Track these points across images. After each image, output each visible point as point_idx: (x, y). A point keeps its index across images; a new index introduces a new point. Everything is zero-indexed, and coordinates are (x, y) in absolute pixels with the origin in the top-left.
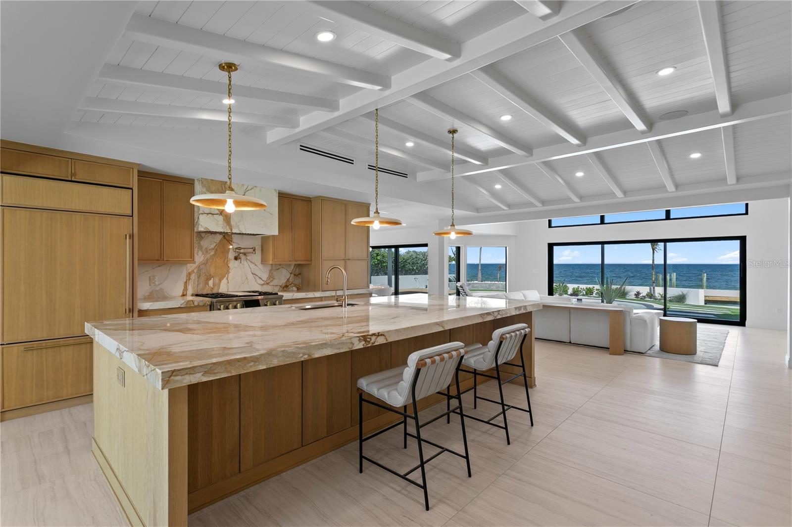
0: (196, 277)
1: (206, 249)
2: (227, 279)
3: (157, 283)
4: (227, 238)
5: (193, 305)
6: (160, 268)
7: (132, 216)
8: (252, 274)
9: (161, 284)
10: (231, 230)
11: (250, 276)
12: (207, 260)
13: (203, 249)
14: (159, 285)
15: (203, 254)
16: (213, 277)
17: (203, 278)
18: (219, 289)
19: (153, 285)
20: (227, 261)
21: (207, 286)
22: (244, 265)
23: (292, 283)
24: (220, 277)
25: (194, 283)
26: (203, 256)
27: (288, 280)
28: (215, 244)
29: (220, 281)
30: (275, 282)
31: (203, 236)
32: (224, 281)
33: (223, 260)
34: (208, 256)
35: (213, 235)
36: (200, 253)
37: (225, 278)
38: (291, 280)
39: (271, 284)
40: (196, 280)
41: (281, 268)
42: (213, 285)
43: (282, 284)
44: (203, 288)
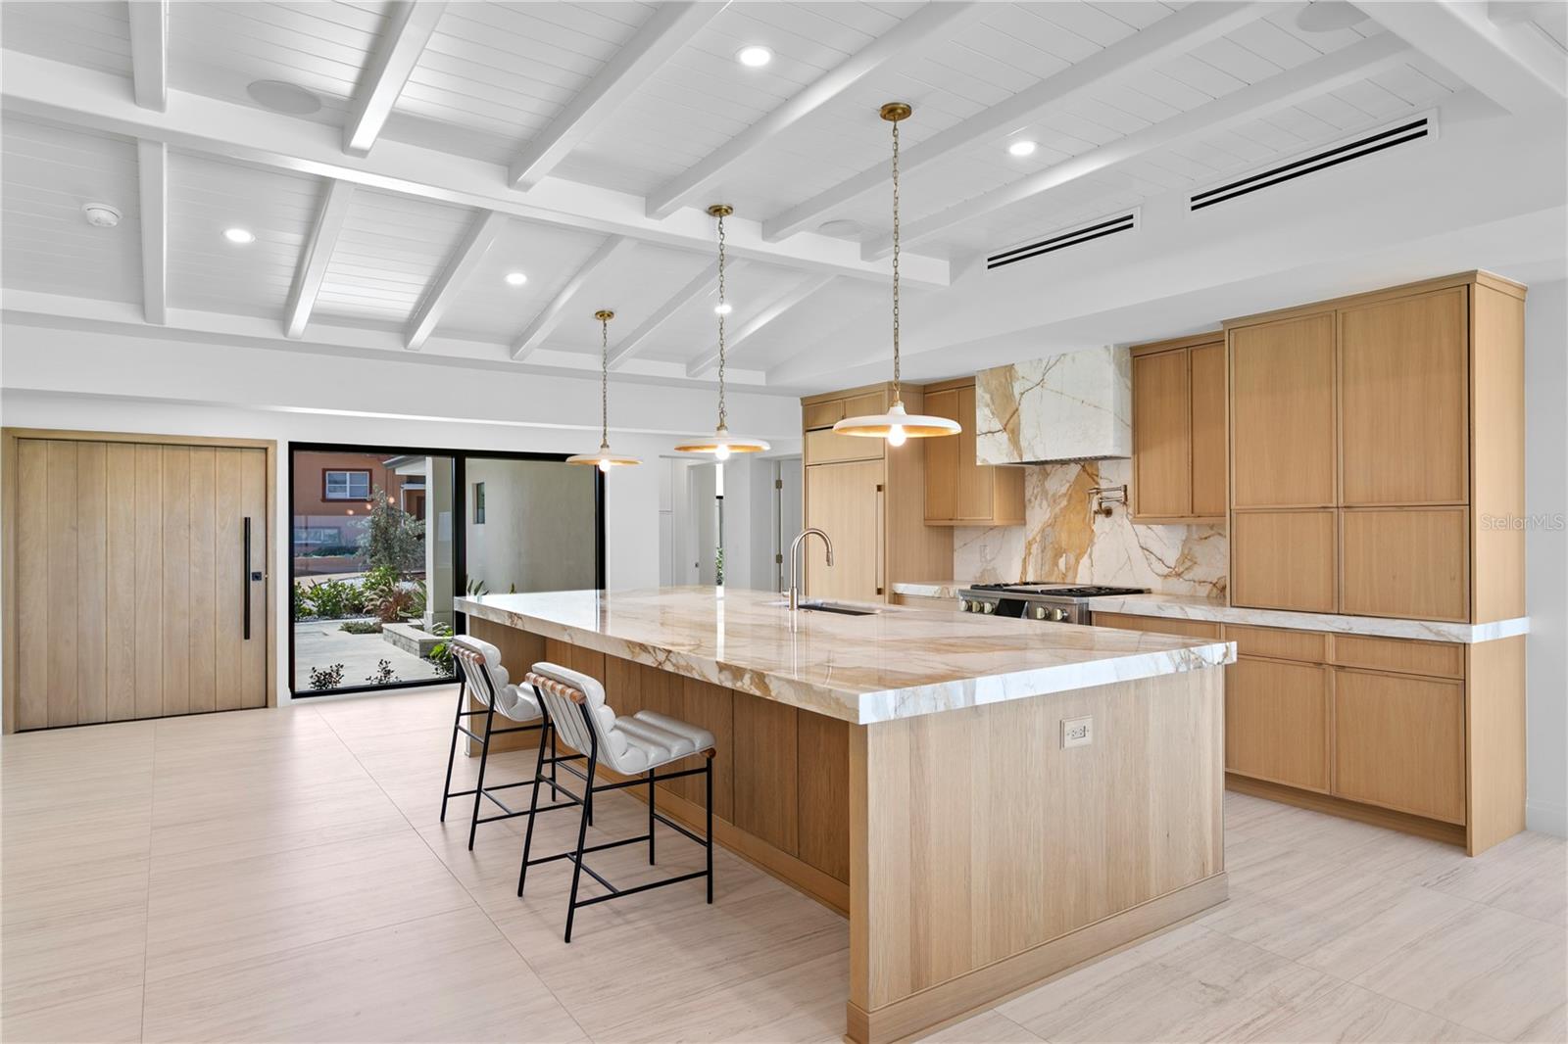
0: (1039, 551)
1: (1054, 495)
2: (1090, 556)
3: (988, 558)
4: (1090, 471)
6: (991, 532)
8: (1140, 549)
9: (993, 559)
10: (1021, 457)
11: (1138, 554)
12: (1056, 518)
13: (1049, 496)
14: (990, 561)
15: (1049, 506)
16: (1065, 551)
17: (1049, 554)
18: (1075, 577)
19: (983, 559)
20: (1090, 519)
21: (1056, 568)
22: (1123, 527)
24: (1078, 551)
25: (1036, 561)
26: (1050, 508)
28: (1068, 485)
29: (1077, 561)
30: (1198, 572)
31: (1050, 473)
32: (1085, 560)
33: (1082, 515)
34: (1057, 510)
35: (1064, 468)
36: (1045, 503)
37: (1086, 556)
39: (1186, 577)
40: (1040, 556)
41: (1213, 535)
42: (1066, 568)
43: (1219, 579)
44: (1051, 572)
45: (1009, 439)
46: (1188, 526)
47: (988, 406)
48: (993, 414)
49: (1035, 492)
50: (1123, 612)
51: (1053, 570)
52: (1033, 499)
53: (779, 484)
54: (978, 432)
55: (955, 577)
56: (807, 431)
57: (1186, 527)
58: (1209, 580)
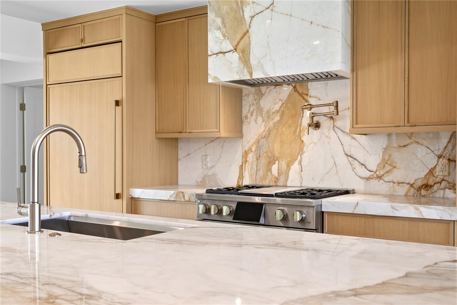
0: (255, 159)
1: (268, 112)
2: (300, 163)
3: (209, 165)
4: (300, 91)
5: (183, 200)
6: (212, 144)
7: (122, 76)
8: (345, 156)
9: (214, 166)
10: (251, 74)
11: (343, 160)
12: (269, 131)
13: (264, 113)
14: (211, 168)
15: (263, 121)
16: (277, 159)
17: (263, 161)
18: (286, 180)
19: (205, 167)
20: (300, 131)
21: (269, 173)
22: (330, 138)
23: (443, 180)
24: (289, 159)
25: (252, 168)
26: (264, 123)
27: (431, 172)
28: (280, 103)
29: (289, 166)
30: (397, 175)
31: (263, 92)
32: (295, 166)
33: (293, 129)
34: (271, 124)
35: (277, 87)
36: (260, 119)
37: (297, 163)
38: (438, 172)
39: (386, 179)
40: (255, 163)
41: (412, 143)
42: (278, 173)
43: (416, 180)
44: (265, 177)
45: (240, 58)
46: (389, 135)
47: (219, 29)
48: (224, 36)
49: (252, 109)
50: (356, 212)
51: (268, 175)
52: (249, 115)
53: (22, 107)
54: (209, 53)
55: (179, 183)
56: (48, 53)
57: (386, 138)
58: (407, 182)
